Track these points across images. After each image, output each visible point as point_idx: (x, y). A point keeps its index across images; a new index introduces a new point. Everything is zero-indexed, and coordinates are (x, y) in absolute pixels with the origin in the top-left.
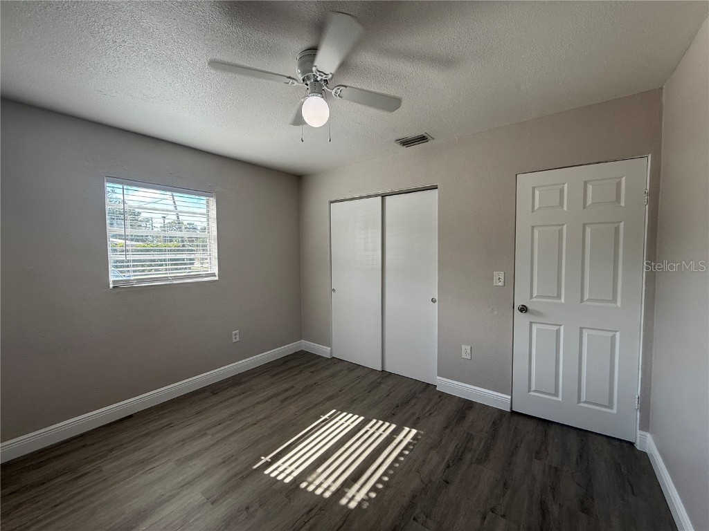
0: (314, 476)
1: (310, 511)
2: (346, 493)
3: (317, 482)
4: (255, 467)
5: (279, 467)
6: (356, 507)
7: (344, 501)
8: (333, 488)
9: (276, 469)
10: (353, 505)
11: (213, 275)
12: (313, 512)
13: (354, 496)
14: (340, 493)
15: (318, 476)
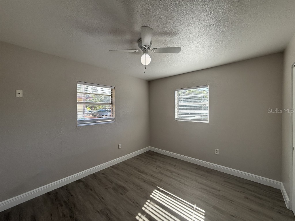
0: (153, 204)
1: (138, 204)
2: (143, 215)
3: (149, 205)
4: (158, 187)
5: (158, 193)
6: (136, 219)
7: (140, 214)
8: (146, 211)
9: (156, 192)
10: (137, 218)
11: (207, 121)
12: (137, 204)
13: (141, 218)
14: (144, 213)
15: (152, 205)
